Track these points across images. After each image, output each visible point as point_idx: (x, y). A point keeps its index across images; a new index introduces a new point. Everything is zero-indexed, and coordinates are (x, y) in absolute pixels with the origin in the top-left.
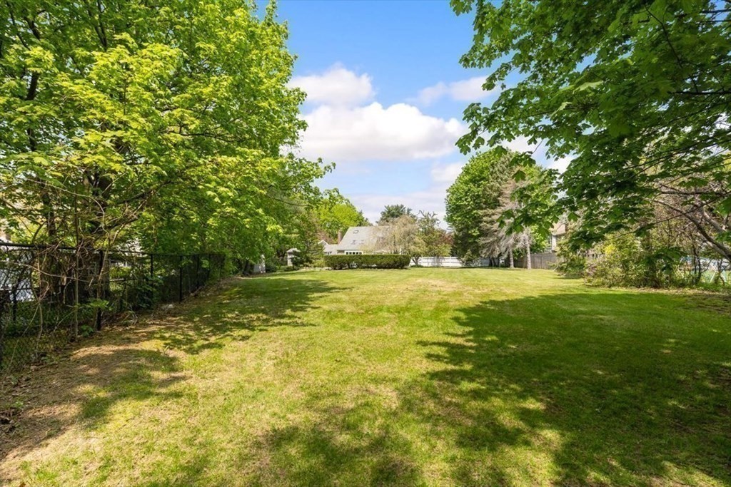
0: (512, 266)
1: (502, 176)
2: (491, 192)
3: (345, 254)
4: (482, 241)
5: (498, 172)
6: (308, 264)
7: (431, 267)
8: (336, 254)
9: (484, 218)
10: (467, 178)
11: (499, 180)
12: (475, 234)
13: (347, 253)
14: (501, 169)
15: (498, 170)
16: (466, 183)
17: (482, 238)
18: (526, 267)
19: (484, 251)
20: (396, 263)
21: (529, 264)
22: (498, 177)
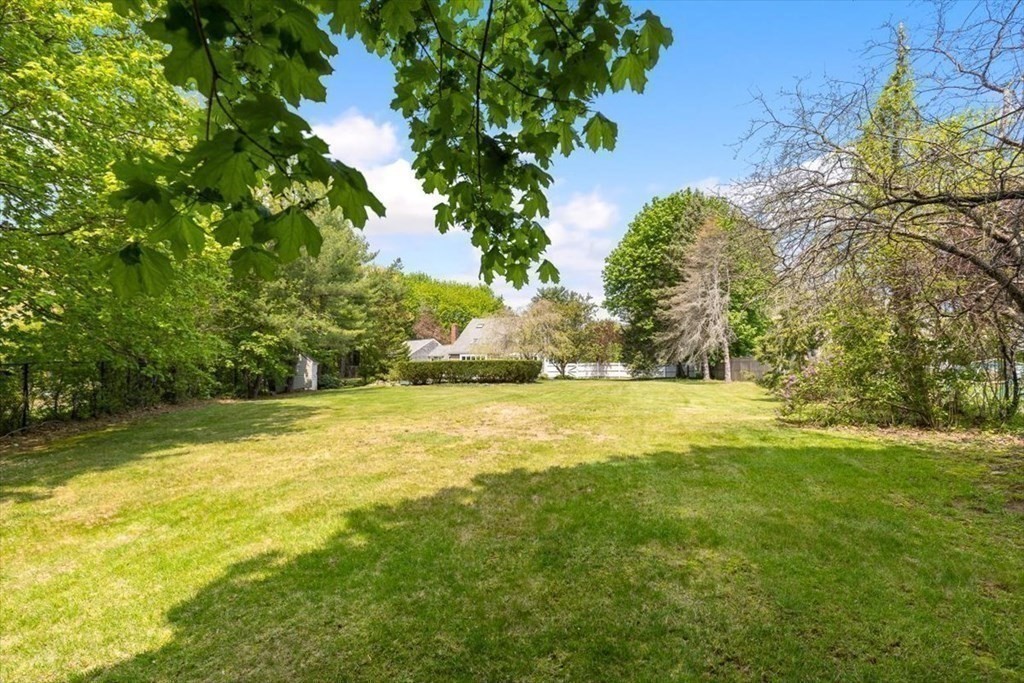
0: (707, 376)
1: (687, 235)
2: (671, 261)
3: (461, 359)
4: (658, 338)
5: (682, 229)
6: (381, 375)
7: (590, 379)
8: (447, 358)
9: (660, 302)
10: (637, 238)
11: (684, 241)
12: (647, 327)
13: (464, 358)
14: (686, 224)
15: (683, 226)
16: (634, 246)
17: (658, 334)
18: (723, 378)
19: (663, 354)
20: (510, 374)
21: (728, 374)
22: (682, 236)
